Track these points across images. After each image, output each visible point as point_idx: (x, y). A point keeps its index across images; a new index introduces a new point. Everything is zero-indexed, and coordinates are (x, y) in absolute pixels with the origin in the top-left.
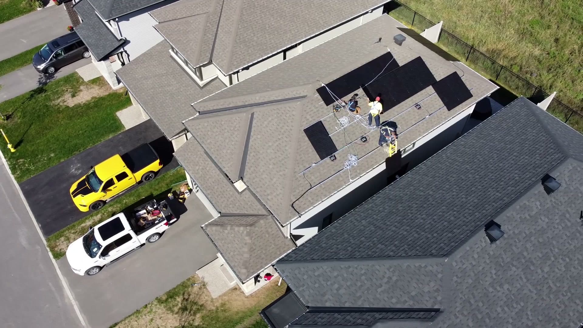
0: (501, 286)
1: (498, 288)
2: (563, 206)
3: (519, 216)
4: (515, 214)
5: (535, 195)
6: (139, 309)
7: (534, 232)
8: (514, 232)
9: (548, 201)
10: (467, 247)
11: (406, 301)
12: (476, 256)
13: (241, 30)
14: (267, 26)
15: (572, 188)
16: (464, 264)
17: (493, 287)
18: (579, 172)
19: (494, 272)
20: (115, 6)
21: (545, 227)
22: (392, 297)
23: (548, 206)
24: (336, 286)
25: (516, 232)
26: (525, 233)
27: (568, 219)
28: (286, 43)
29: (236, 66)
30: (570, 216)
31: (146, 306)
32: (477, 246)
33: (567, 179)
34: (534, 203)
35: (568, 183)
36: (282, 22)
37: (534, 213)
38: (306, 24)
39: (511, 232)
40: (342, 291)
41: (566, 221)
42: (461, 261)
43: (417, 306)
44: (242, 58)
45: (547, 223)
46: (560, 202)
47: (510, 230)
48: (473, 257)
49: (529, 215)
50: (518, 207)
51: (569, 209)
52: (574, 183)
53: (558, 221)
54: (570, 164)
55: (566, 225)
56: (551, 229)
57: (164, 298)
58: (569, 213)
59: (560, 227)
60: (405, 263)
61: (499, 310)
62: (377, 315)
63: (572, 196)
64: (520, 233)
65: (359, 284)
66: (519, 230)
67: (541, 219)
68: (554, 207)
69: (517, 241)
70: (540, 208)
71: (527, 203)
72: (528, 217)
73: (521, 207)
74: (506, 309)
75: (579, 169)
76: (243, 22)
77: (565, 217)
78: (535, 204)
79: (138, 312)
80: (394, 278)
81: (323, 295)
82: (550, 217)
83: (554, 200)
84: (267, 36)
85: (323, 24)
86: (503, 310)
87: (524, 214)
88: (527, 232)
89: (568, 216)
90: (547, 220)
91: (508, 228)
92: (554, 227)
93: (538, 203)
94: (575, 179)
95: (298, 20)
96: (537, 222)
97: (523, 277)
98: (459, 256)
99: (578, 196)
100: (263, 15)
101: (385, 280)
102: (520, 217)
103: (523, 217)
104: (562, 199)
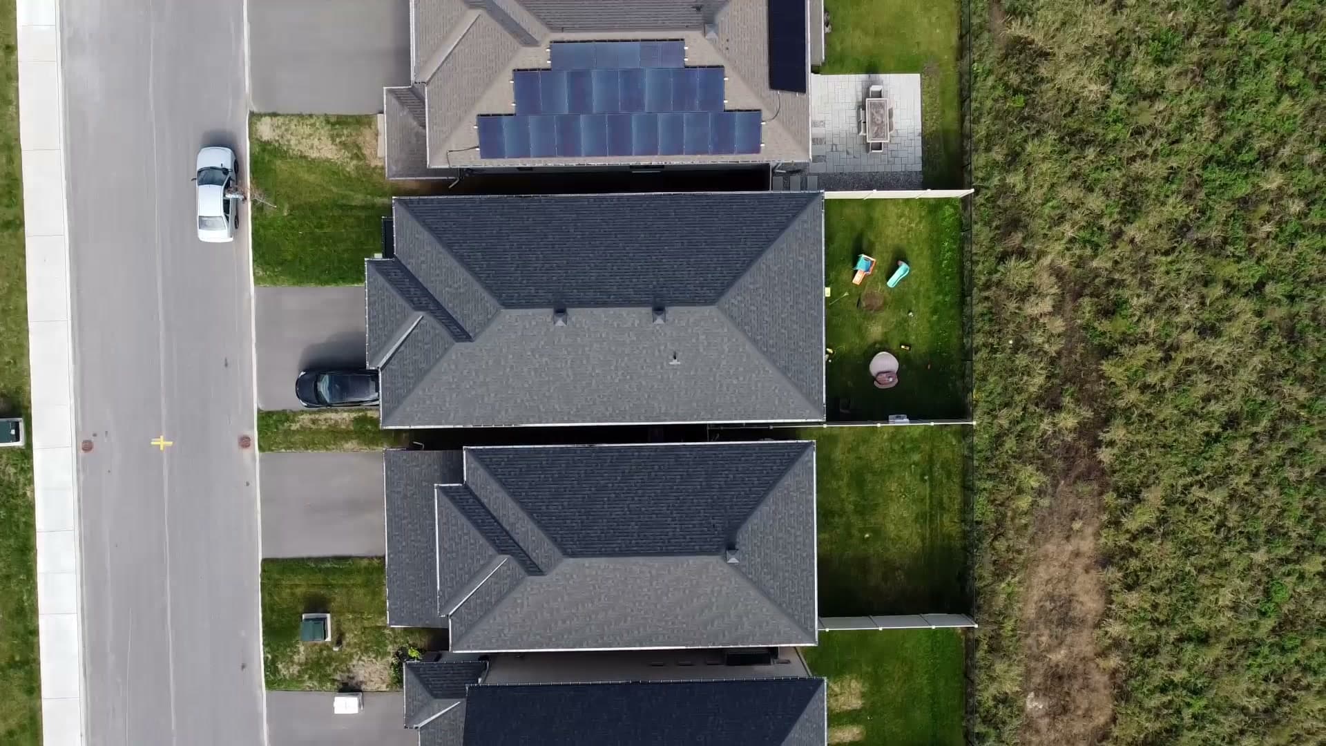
0: (541, 356)
1: (537, 356)
2: (665, 338)
3: (606, 319)
4: (603, 315)
5: (640, 313)
6: (304, 113)
7: (611, 339)
8: (589, 328)
9: (651, 326)
10: (530, 312)
11: (456, 312)
12: (534, 323)
15: (690, 331)
16: (517, 321)
17: (532, 352)
18: (714, 322)
19: (542, 343)
21: (628, 341)
22: (451, 302)
23: (648, 329)
24: (423, 259)
25: (592, 329)
26: (601, 335)
27: (659, 350)
30: (664, 350)
31: (311, 116)
32: (541, 314)
33: (691, 320)
35: (691, 325)
37: (626, 326)
40: (424, 266)
41: (656, 351)
42: (517, 319)
43: (460, 322)
45: (633, 341)
46: (665, 333)
47: (586, 324)
49: (618, 324)
50: (612, 312)
51: (669, 344)
52: (697, 328)
53: (646, 346)
54: (708, 311)
55: (653, 354)
56: (632, 347)
57: (333, 120)
58: (666, 347)
59: (645, 351)
60: (477, 287)
61: (525, 370)
62: (431, 307)
63: (684, 336)
64: (595, 332)
65: (438, 272)
66: (597, 329)
67: (629, 334)
68: (654, 333)
69: (587, 336)
70: (636, 325)
71: (625, 315)
72: (616, 325)
73: (615, 314)
74: (533, 373)
75: (716, 320)
77: (659, 347)
78: (635, 320)
79: (301, 116)
80: (462, 290)
81: (411, 257)
82: (641, 338)
83: (658, 328)
86: (529, 372)
87: (614, 321)
88: (604, 336)
89: (662, 348)
90: (634, 339)
91: (585, 321)
92: (638, 347)
93: (637, 322)
94: (702, 326)
96: (623, 334)
97: (569, 362)
99: (691, 339)
101: (456, 286)
102: (606, 321)
103: (610, 322)
104: (669, 333)
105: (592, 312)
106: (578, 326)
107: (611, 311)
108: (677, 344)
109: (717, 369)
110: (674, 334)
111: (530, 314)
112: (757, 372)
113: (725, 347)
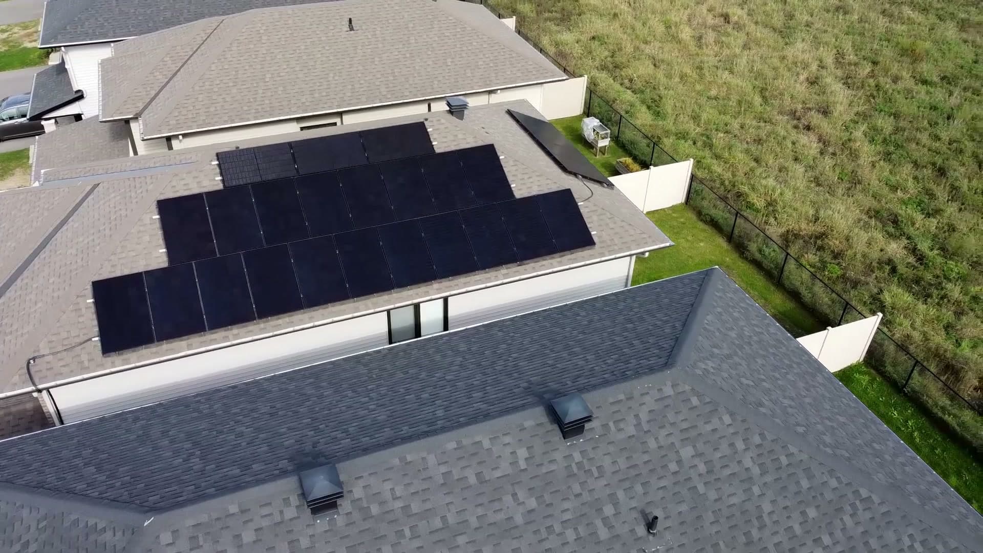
2: (603, 482)
3: (443, 469)
4: (432, 460)
5: (523, 429)
7: (474, 522)
8: (406, 508)
9: (558, 456)
10: (231, 503)
12: (248, 537)
13: (213, 73)
14: (268, 76)
15: (652, 444)
18: (693, 408)
20: (68, 28)
21: (519, 519)
23: (553, 467)
25: (415, 508)
26: (444, 518)
27: (605, 520)
28: (293, 109)
29: (171, 127)
30: (617, 514)
32: (265, 511)
33: (644, 417)
34: (509, 450)
35: (646, 427)
36: (300, 75)
37: (498, 474)
38: (350, 87)
39: (399, 504)
41: (599, 523)
42: (193, 538)
44: (190, 116)
45: (531, 511)
46: (599, 468)
47: (395, 498)
48: (238, 537)
49: (478, 475)
50: (452, 445)
51: (621, 494)
52: (664, 432)
53: (567, 516)
54: (669, 383)
55: (594, 534)
56: (536, 532)
58: (616, 504)
59: (570, 535)
63: (645, 463)
64: (426, 514)
66: (428, 505)
67: (514, 495)
68: (571, 475)
69: (407, 533)
70: (523, 465)
71: (486, 444)
72: (473, 480)
73: (460, 447)
75: (695, 401)
76: (223, 60)
77: (600, 510)
78: (513, 453)
82: (547, 498)
83: (577, 456)
84: (261, 91)
85: (384, 93)
87: (463, 468)
88: (452, 519)
89: (609, 510)
90: (532, 503)
91: (392, 489)
92: (550, 529)
93: (522, 453)
94: (673, 424)
95: (336, 78)
96: (500, 499)
98: (191, 522)
99: (665, 467)
100: (268, 58)
102: (446, 475)
103: (456, 474)
104: (607, 462)
105: (402, 459)
106: (375, 510)
107: (449, 442)
108: (639, 489)
109: (761, 528)
110: (622, 464)
111: (233, 509)
112: (848, 508)
113: (748, 463)
